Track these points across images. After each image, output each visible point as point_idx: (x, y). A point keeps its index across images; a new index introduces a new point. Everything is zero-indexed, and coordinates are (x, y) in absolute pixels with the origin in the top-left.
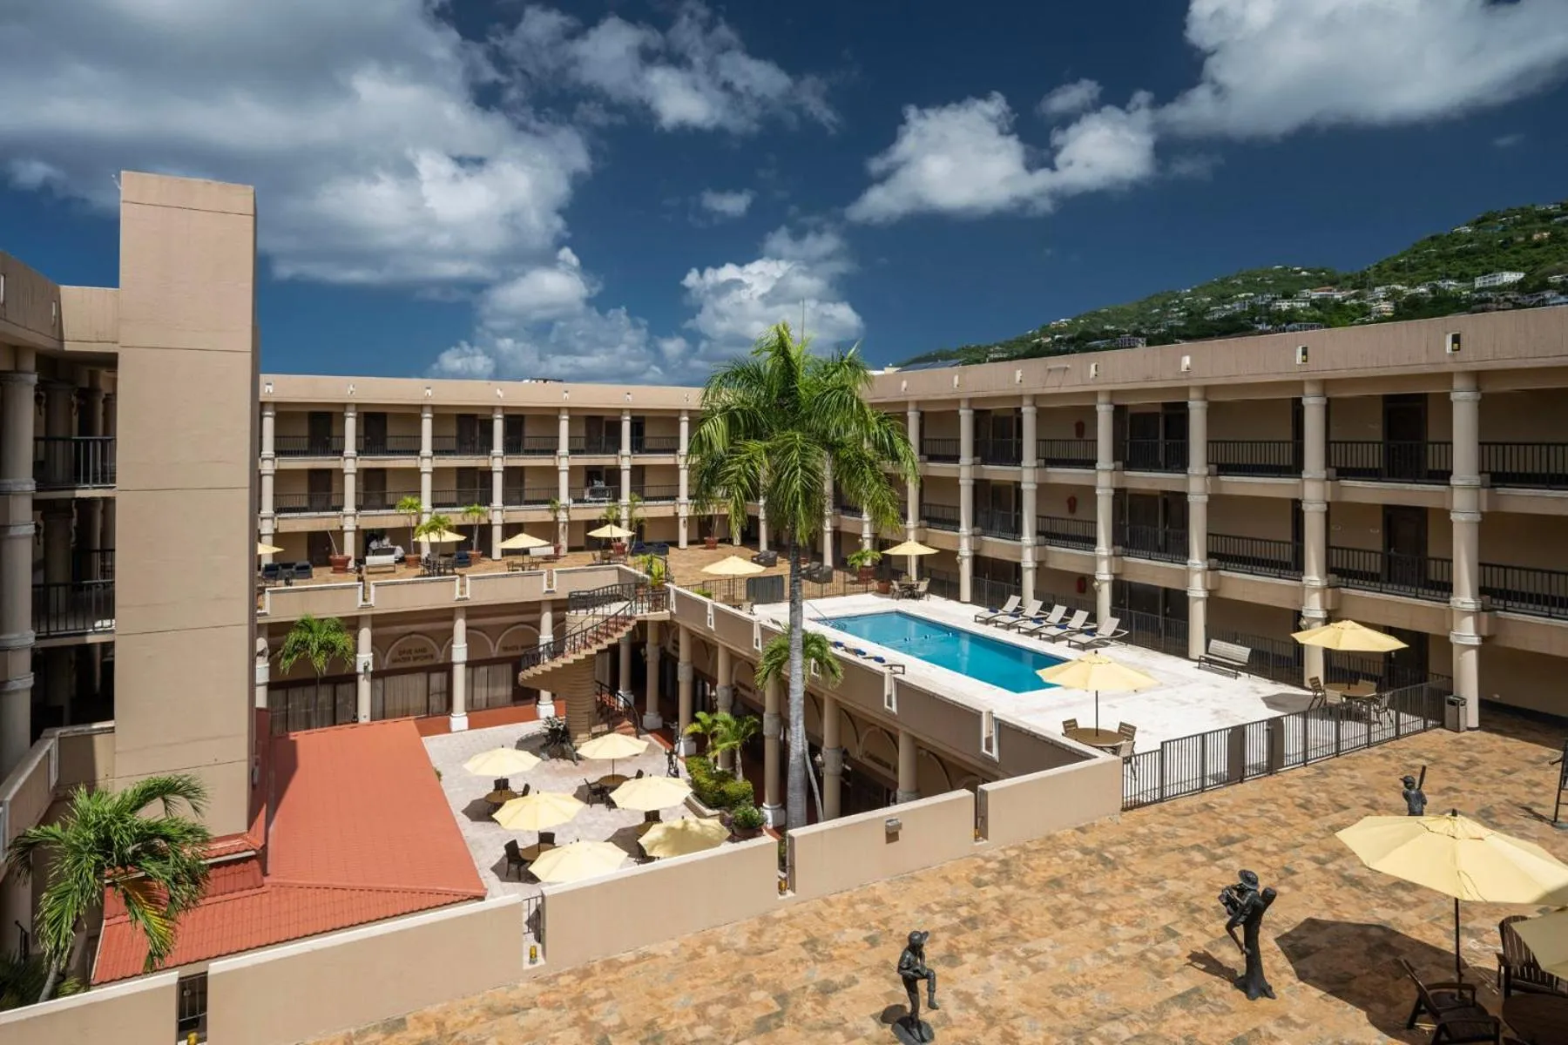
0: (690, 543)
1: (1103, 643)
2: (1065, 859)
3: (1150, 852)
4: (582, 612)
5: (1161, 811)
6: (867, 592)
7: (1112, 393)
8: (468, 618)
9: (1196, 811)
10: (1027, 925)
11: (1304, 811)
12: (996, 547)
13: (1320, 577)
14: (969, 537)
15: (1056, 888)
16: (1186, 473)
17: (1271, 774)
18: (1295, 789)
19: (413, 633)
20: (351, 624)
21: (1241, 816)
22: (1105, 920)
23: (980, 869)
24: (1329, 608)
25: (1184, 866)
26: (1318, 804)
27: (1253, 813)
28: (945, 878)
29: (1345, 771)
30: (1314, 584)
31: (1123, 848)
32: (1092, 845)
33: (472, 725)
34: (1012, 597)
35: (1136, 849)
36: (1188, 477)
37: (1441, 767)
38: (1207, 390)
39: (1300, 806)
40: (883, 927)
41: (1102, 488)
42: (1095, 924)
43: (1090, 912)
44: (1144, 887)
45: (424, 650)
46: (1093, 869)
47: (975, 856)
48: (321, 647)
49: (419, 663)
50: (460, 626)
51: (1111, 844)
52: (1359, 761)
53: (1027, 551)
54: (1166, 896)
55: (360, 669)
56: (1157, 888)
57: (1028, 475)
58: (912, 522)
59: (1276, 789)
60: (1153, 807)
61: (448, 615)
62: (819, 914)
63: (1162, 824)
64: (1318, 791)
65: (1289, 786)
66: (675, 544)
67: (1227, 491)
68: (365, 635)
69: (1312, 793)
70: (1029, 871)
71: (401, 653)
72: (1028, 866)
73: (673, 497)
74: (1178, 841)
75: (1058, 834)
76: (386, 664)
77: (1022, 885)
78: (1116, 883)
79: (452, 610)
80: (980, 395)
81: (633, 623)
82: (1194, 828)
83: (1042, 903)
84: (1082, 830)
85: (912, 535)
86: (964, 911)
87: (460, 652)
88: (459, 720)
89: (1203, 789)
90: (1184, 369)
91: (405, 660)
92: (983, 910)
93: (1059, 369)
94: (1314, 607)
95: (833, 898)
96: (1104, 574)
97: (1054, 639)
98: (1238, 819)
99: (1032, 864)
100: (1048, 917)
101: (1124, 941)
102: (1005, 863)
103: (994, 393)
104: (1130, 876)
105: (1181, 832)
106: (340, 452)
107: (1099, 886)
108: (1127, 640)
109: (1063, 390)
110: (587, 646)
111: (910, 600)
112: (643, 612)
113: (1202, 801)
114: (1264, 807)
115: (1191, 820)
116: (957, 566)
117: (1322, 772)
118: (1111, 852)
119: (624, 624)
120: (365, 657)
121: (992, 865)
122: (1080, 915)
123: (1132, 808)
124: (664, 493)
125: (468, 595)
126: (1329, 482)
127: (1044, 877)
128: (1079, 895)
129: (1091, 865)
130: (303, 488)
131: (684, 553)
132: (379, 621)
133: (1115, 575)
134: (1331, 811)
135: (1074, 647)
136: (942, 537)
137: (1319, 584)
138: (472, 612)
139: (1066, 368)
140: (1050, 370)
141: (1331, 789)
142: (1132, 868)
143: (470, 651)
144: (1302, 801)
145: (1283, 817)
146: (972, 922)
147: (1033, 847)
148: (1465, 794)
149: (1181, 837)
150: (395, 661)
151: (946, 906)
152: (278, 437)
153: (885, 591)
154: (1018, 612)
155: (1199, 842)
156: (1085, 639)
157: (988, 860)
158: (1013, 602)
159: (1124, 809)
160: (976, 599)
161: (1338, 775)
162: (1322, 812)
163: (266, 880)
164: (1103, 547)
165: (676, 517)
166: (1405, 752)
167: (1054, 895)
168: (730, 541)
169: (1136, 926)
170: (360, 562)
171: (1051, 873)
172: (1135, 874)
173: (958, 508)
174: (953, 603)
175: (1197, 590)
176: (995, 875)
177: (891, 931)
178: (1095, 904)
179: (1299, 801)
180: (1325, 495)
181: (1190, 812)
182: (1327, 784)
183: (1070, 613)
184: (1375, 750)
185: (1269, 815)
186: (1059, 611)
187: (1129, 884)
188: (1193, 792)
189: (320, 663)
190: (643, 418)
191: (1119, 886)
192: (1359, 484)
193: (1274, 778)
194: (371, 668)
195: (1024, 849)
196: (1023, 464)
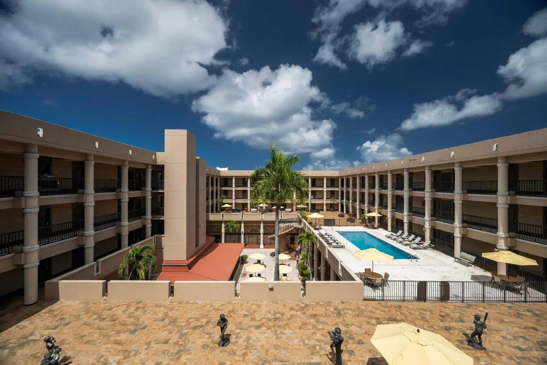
0: (327, 210)
1: (425, 248)
2: (326, 310)
3: (358, 315)
4: (282, 224)
5: (379, 304)
6: (361, 226)
7: (430, 166)
8: (264, 223)
9: (393, 307)
10: (291, 325)
11: (441, 318)
12: (398, 215)
13: (504, 232)
14: (390, 212)
15: (313, 317)
16: (453, 193)
17: (442, 302)
18: (447, 309)
19: (254, 226)
20: (240, 222)
21: (410, 313)
22: (316, 331)
23: (297, 305)
24: (509, 245)
25: (365, 323)
26: (452, 317)
27: (417, 313)
28: (285, 305)
29: (481, 309)
30: (501, 235)
31: (348, 311)
32: (340, 308)
33: (264, 248)
34: (400, 231)
35: (354, 313)
36: (455, 194)
37: (538, 318)
38: (461, 163)
39: (442, 316)
40: (252, 313)
41: (427, 198)
42: (312, 331)
43: (314, 327)
44: (342, 325)
45: (256, 230)
46: (332, 315)
47: (300, 301)
48: (231, 227)
49: (256, 232)
50: (262, 225)
51: (347, 309)
52: (494, 307)
53: (405, 216)
54: (346, 330)
55: (241, 232)
56: (346, 327)
57: (405, 193)
58: (376, 207)
59: (437, 308)
60: (378, 302)
61: (259, 222)
62: (242, 305)
63: (374, 308)
64: (457, 313)
65: (445, 308)
66: (323, 210)
67: (470, 199)
68: (243, 225)
69: (454, 313)
70: (311, 310)
71: (252, 230)
72: (312, 308)
73: (323, 199)
74: (372, 315)
75: (334, 302)
76: (249, 232)
77: (304, 313)
78: (334, 321)
79: (260, 221)
80: (392, 169)
81: (293, 228)
82: (385, 312)
83: (303, 320)
84: (343, 303)
85: (376, 211)
86: (278, 316)
87: (262, 231)
88: (262, 246)
89: (404, 301)
90: (452, 156)
91: (253, 231)
92: (283, 317)
93: (413, 159)
94: (501, 244)
95: (250, 302)
96: (427, 226)
97: (406, 245)
98: (407, 313)
99: (314, 308)
100: (301, 324)
101: (315, 339)
102: (307, 306)
103: (396, 168)
104: (342, 320)
105: (378, 312)
106: (247, 186)
107: (327, 321)
108: (434, 248)
109: (415, 166)
110: (283, 231)
111: (373, 229)
112: (296, 225)
113: (400, 304)
114: (423, 312)
115: (386, 309)
116: (387, 220)
117: (469, 306)
118: (344, 312)
119: (291, 228)
120: (243, 230)
121: (303, 305)
122: (311, 327)
123: (368, 300)
124: (320, 197)
125: (263, 218)
126: (509, 197)
127: (313, 313)
128: (318, 321)
129: (332, 313)
130: (241, 194)
131: (325, 213)
132: (246, 222)
133: (432, 226)
134: (454, 321)
135: (412, 248)
136: (384, 211)
137: (504, 236)
138: (265, 222)
139: (415, 159)
140: (411, 160)
141: (464, 313)
142: (345, 318)
143: (264, 231)
144: (444, 314)
145: (428, 317)
146: (276, 319)
147: (321, 303)
148: (539, 332)
149: (376, 313)
150: (250, 231)
151: (275, 313)
152: (235, 183)
153: (367, 226)
154: (401, 235)
155: (380, 317)
156: (416, 246)
157: (303, 303)
158: (400, 232)
159: (364, 300)
160: (392, 231)
161: (475, 309)
162: (449, 320)
163: (189, 271)
164: (427, 217)
165: (323, 204)
166: (523, 308)
167: (310, 319)
168: (338, 210)
169: (324, 337)
170: (250, 210)
171: (317, 312)
172: (344, 320)
173: (387, 203)
174: (386, 231)
175: (457, 234)
176: (300, 308)
177: (253, 314)
178: (319, 325)
179: (443, 314)
180: (507, 201)
181: (391, 306)
182: (465, 311)
183: (416, 237)
184: (508, 304)
185: (422, 315)
186: (413, 236)
187: (338, 323)
188: (399, 301)
189: (231, 230)
190: (315, 179)
191: (334, 323)
192: (525, 197)
193: (443, 304)
194: (244, 232)
195: (317, 304)
196: (404, 190)
